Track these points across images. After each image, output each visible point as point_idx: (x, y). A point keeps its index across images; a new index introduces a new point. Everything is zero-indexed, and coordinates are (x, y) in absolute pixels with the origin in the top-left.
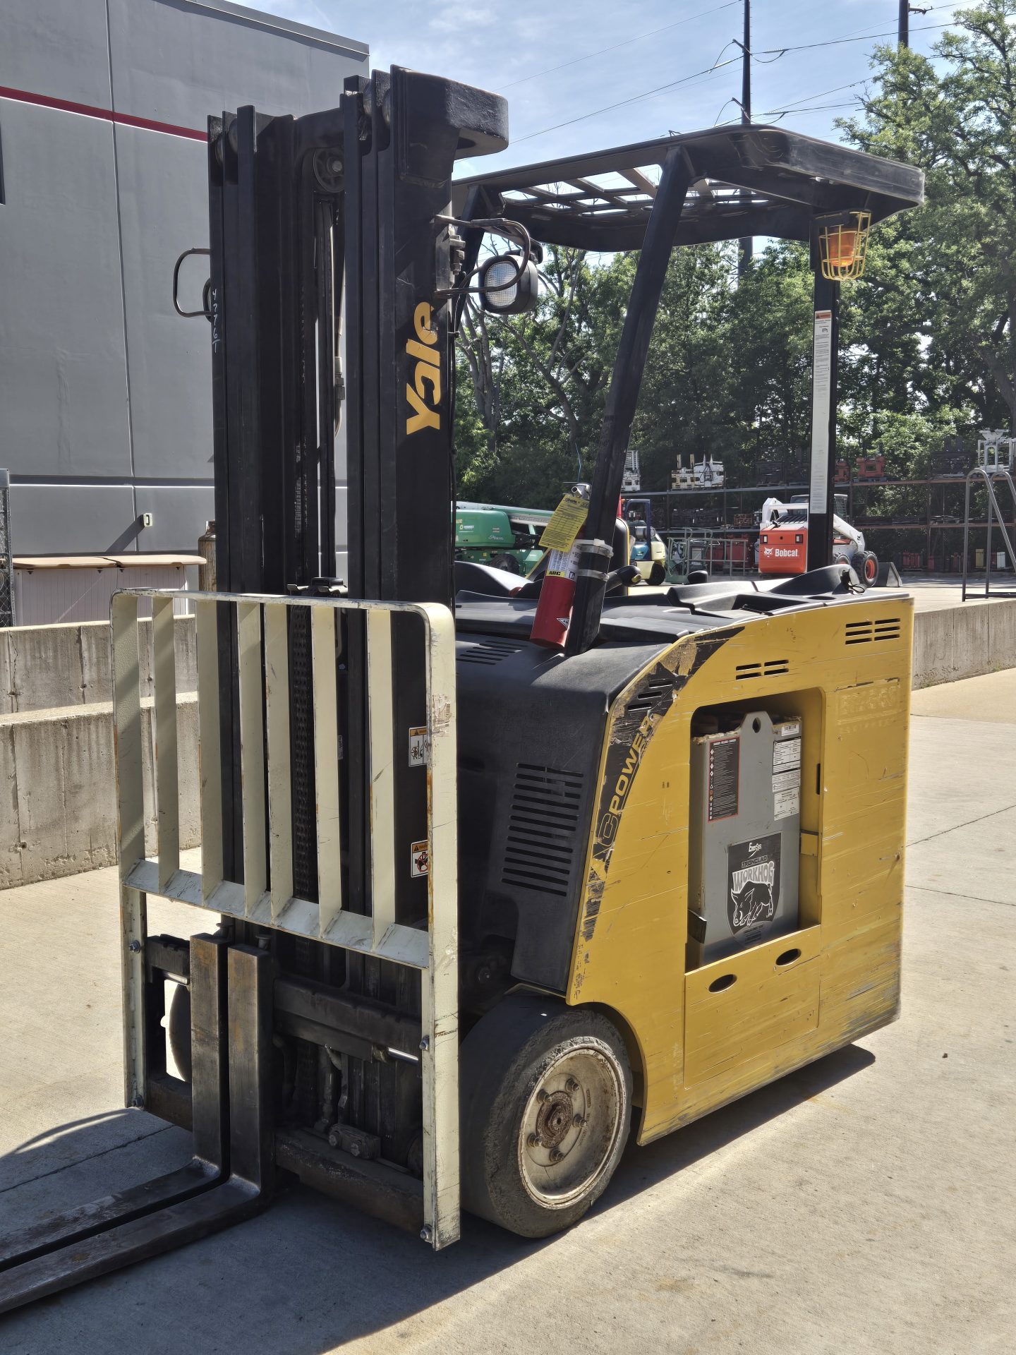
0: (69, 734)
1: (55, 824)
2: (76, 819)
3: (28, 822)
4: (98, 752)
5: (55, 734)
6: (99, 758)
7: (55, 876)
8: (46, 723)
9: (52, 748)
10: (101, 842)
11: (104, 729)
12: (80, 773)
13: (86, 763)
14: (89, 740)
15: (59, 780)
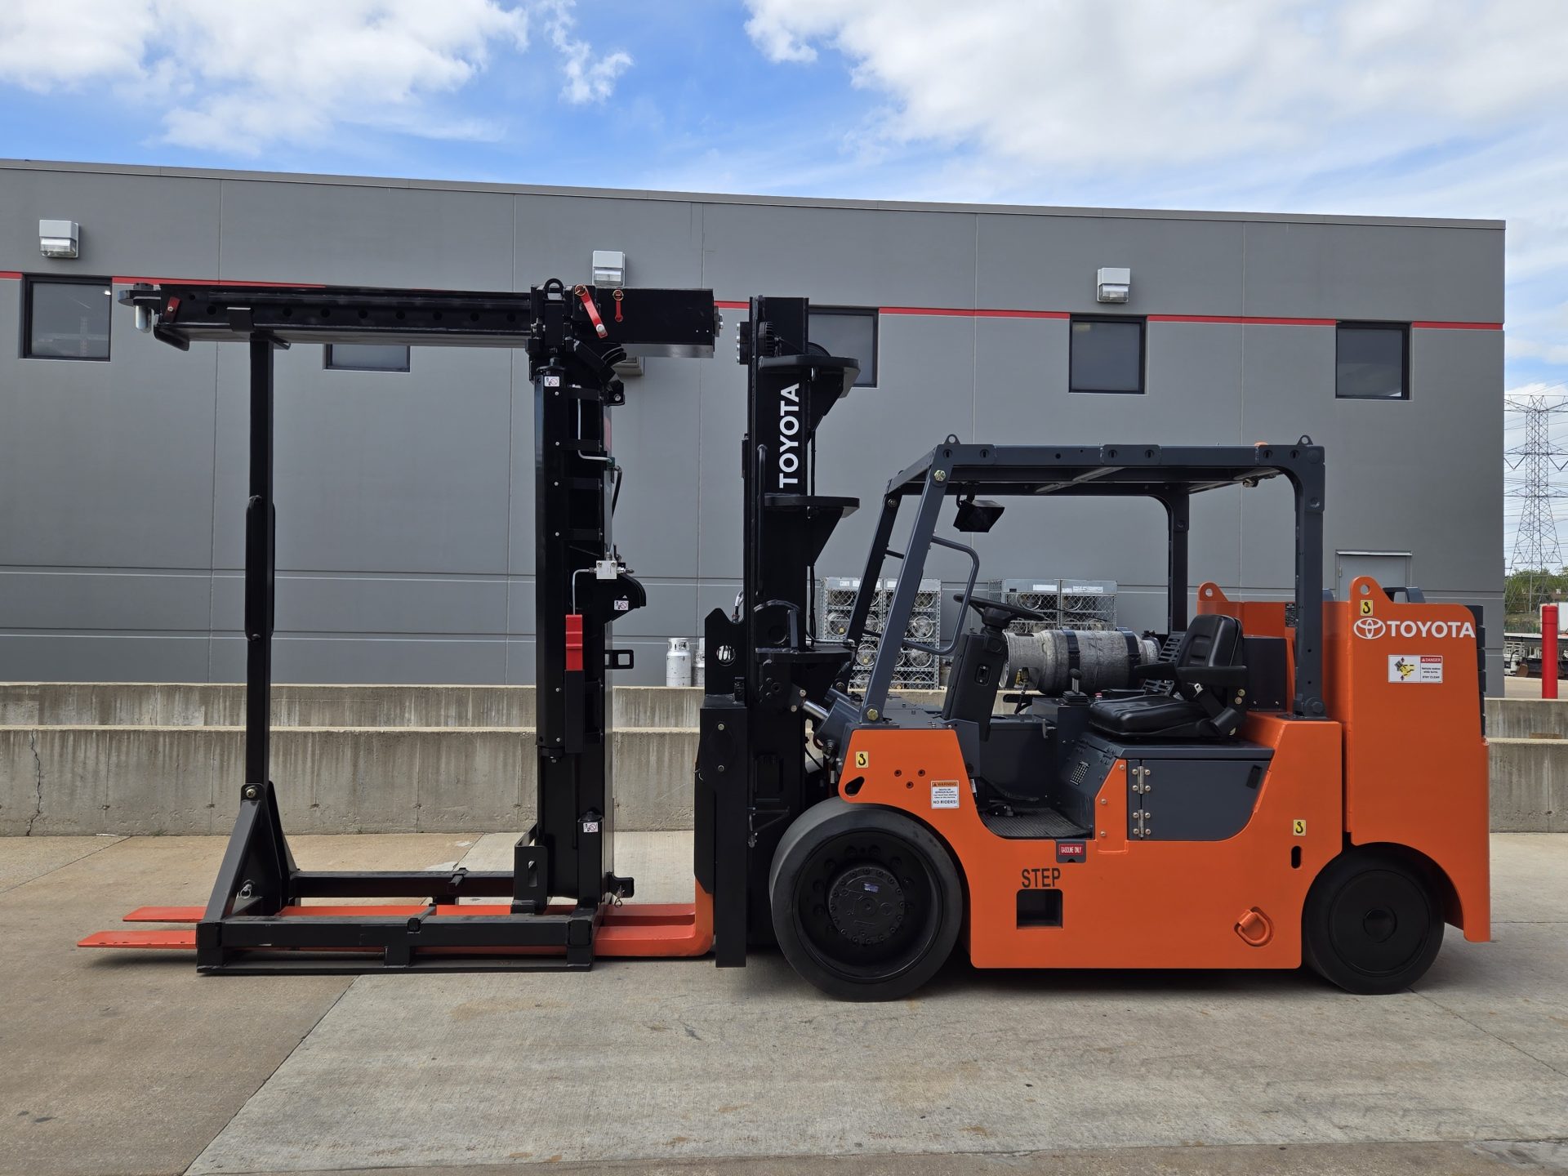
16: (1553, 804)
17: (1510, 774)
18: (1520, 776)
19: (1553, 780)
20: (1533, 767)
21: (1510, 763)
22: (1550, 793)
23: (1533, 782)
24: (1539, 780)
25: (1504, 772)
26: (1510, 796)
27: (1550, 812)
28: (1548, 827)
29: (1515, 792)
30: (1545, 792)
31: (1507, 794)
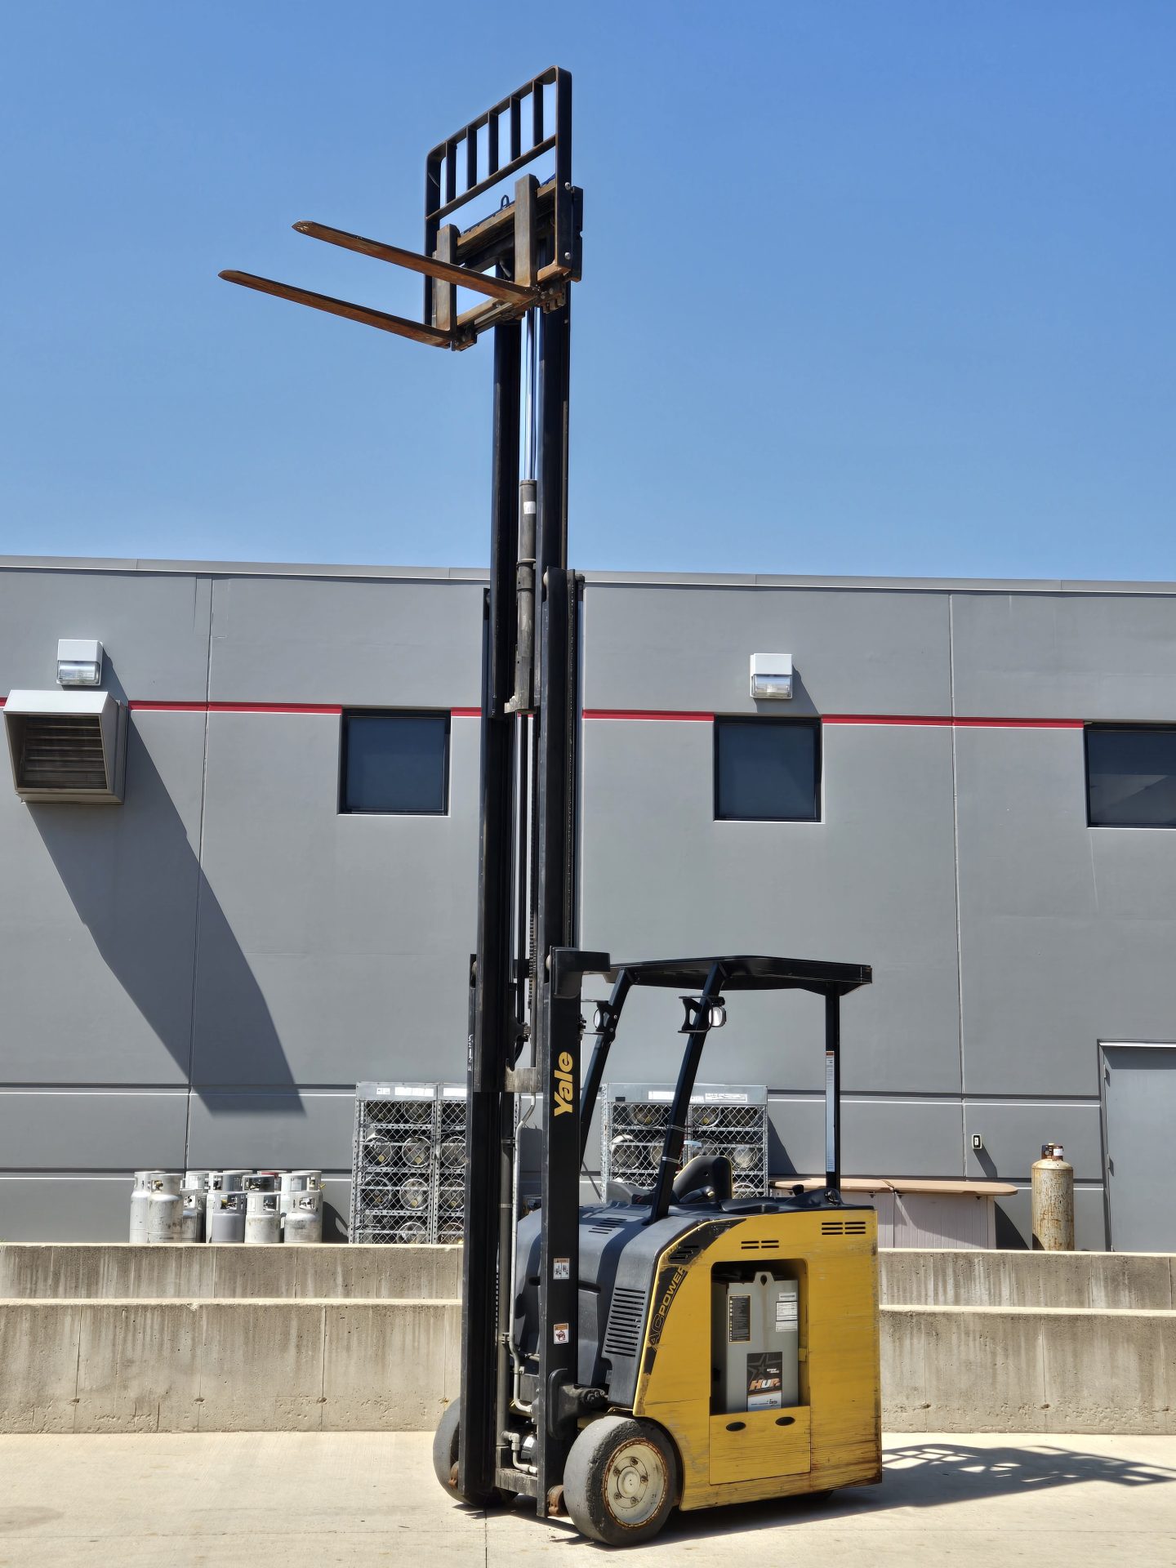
0: (127, 1318)
1: (105, 1389)
2: (125, 1387)
3: (85, 1383)
4: (152, 1335)
5: (115, 1315)
6: (151, 1340)
7: (98, 1431)
8: (108, 1306)
9: (111, 1327)
10: (146, 1411)
11: (159, 1319)
12: (133, 1350)
13: (139, 1343)
14: (145, 1325)
15: (114, 1352)
16: (1052, 1394)
17: (994, 1354)
18: (1007, 1356)
19: (1050, 1362)
20: (1023, 1344)
21: (993, 1339)
22: (1047, 1379)
23: (1024, 1365)
24: (1031, 1362)
25: (985, 1351)
26: (994, 1383)
27: (1047, 1406)
28: (1045, 1425)
29: (1001, 1378)
30: (1040, 1379)
31: (990, 1381)
